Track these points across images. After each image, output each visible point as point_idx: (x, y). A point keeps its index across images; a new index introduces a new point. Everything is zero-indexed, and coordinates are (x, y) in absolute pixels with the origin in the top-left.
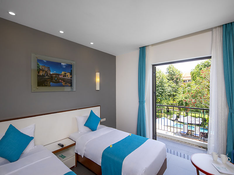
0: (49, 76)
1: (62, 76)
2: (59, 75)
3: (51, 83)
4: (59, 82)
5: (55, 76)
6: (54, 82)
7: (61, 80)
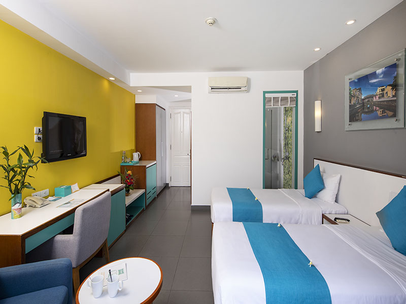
0: (360, 104)
1: (377, 98)
2: (372, 97)
3: (363, 114)
4: (372, 111)
5: (367, 100)
6: (366, 113)
7: (376, 107)
